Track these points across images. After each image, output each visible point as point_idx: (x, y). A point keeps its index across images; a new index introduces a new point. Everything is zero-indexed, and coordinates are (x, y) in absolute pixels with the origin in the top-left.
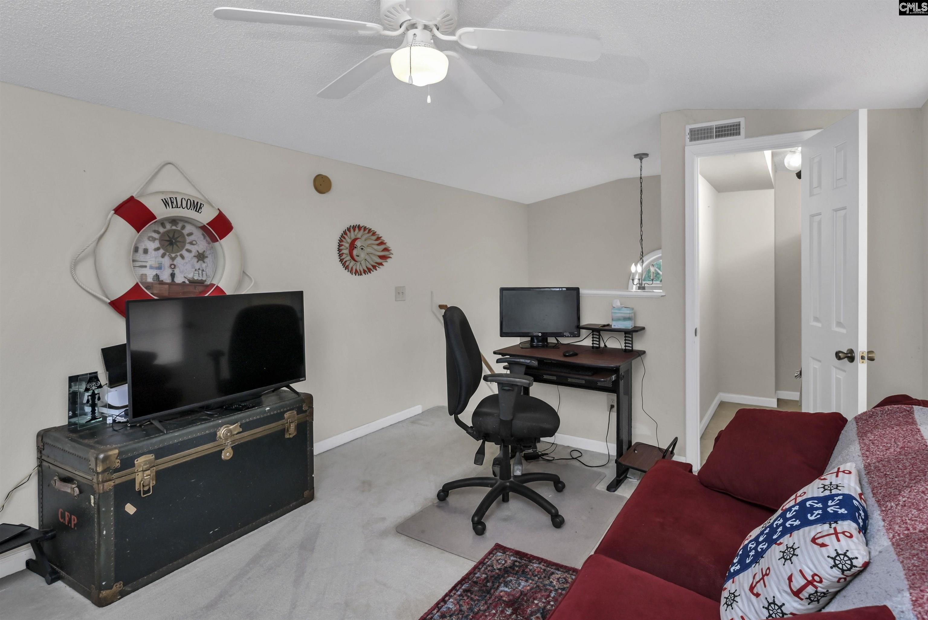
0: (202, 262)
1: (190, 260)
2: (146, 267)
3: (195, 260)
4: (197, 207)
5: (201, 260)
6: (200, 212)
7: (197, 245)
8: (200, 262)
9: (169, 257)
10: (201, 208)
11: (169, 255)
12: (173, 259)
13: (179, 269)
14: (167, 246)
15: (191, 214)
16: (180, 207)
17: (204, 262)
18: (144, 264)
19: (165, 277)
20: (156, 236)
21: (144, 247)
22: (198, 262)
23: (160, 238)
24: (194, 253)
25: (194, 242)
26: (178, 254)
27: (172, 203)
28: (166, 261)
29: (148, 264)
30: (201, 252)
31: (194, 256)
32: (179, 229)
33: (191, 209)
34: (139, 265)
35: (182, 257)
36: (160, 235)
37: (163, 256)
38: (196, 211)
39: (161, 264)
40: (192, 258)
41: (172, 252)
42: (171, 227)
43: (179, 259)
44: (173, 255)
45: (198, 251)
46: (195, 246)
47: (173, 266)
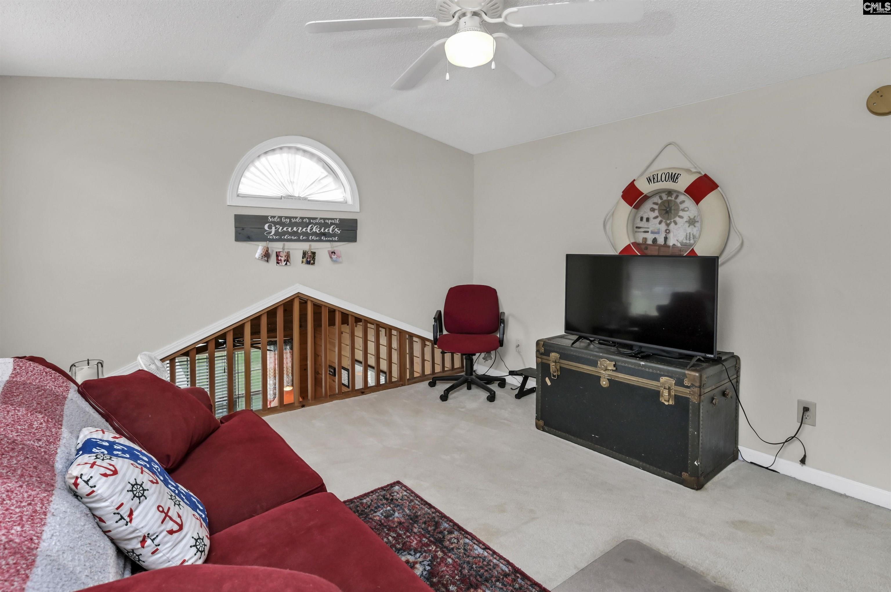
0: (693, 226)
1: (682, 225)
2: (648, 232)
3: (687, 225)
4: (674, 178)
5: (692, 225)
6: (676, 182)
7: (689, 211)
8: (692, 226)
9: (665, 223)
10: (678, 178)
11: (665, 222)
12: (668, 225)
13: (673, 233)
14: (664, 214)
15: (669, 185)
16: (660, 181)
17: (695, 227)
18: (647, 230)
19: (661, 241)
20: (656, 207)
21: (647, 217)
22: (689, 227)
23: (659, 207)
24: (686, 219)
25: (686, 209)
26: (672, 220)
27: (654, 179)
28: (663, 227)
29: (650, 230)
30: (692, 217)
31: (686, 222)
32: (673, 199)
33: (669, 181)
34: (644, 231)
35: (676, 223)
36: (658, 206)
37: (660, 223)
38: (673, 182)
39: (659, 229)
40: (684, 224)
41: (668, 219)
42: (667, 198)
43: (672, 225)
44: (668, 222)
45: (689, 217)
46: (687, 212)
47: (668, 232)
